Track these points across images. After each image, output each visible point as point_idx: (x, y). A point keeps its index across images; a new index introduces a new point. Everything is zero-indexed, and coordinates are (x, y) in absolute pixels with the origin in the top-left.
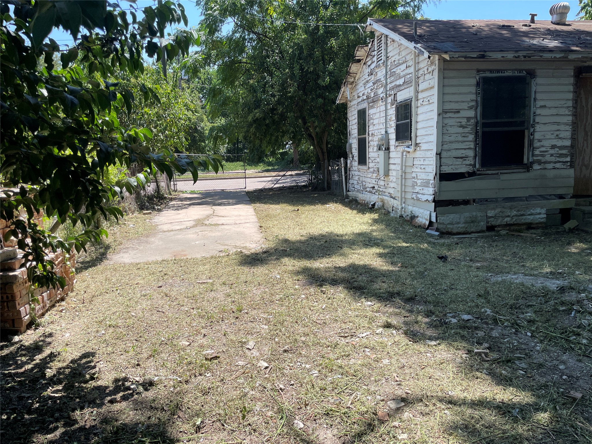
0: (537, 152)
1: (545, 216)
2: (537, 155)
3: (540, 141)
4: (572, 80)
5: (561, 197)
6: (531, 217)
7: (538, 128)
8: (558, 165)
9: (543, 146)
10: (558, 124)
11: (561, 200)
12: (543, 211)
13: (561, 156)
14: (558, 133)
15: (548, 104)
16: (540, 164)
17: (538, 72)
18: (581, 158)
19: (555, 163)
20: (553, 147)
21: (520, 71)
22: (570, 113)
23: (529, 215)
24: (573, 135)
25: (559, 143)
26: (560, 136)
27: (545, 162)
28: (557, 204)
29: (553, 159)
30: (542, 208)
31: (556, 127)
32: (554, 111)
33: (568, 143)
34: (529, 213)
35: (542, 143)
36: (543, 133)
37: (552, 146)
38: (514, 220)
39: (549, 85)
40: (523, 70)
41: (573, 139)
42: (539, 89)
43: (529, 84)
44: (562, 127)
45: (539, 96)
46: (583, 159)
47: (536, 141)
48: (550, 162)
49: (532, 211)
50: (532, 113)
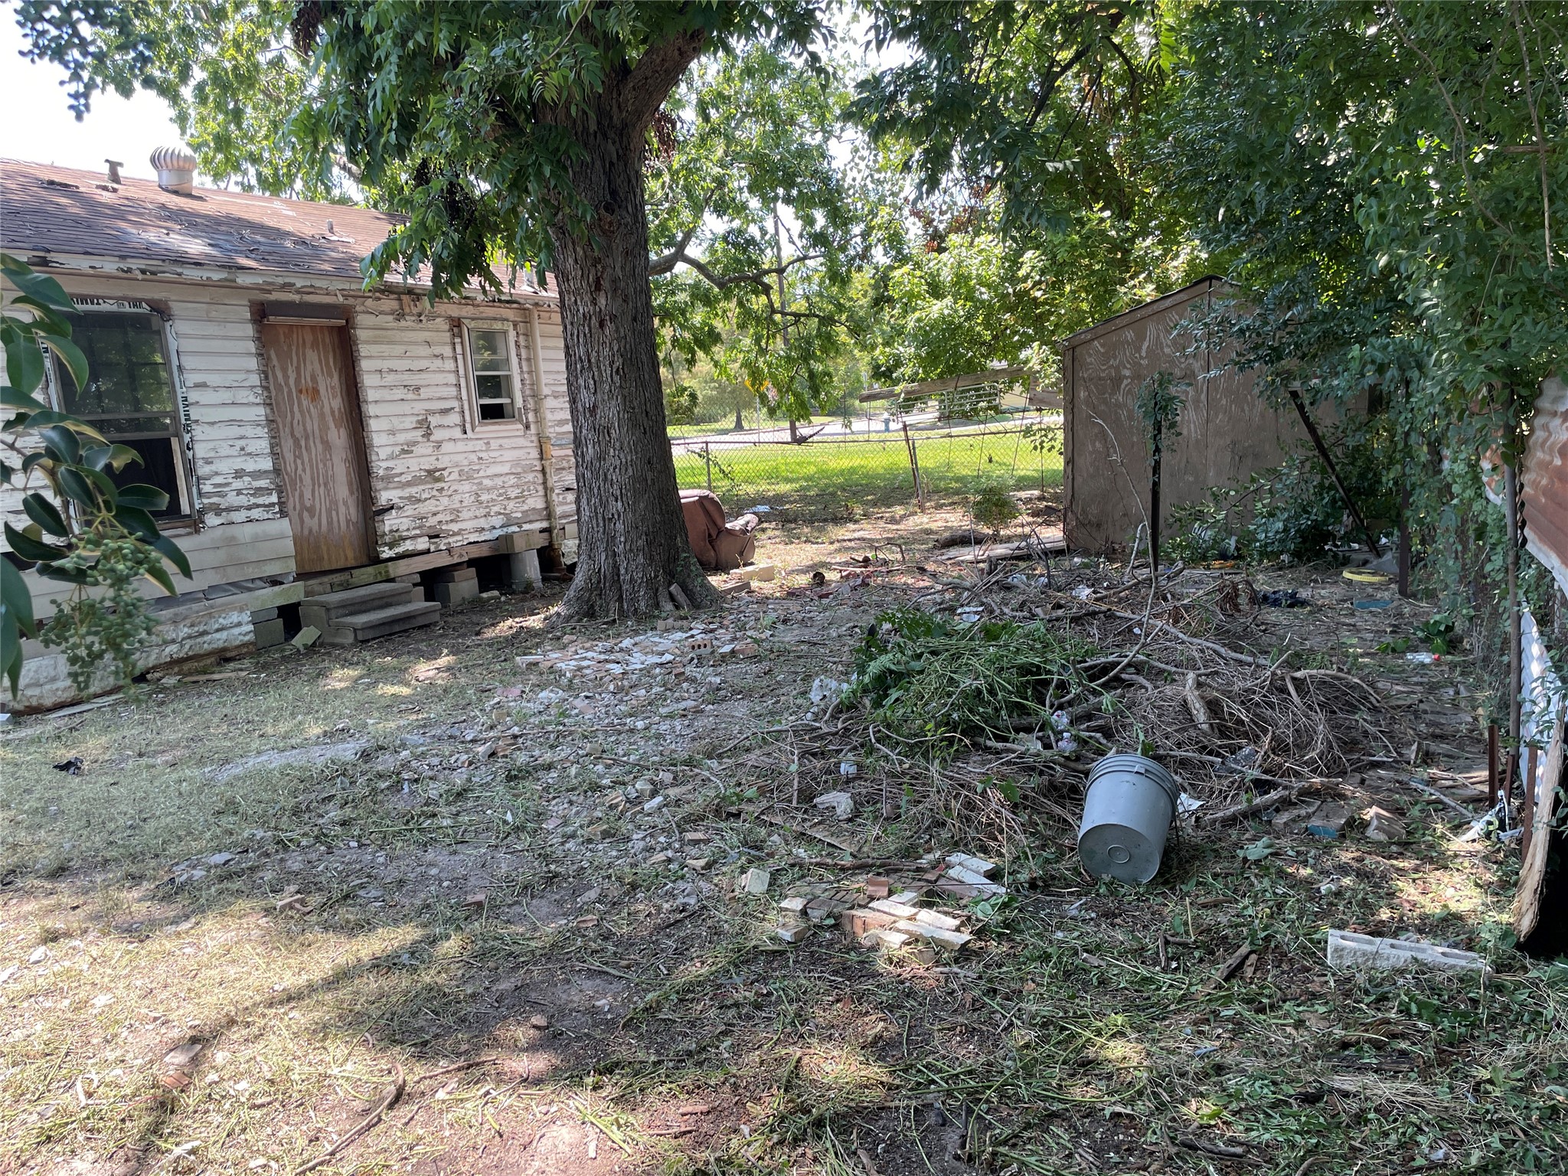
0: (207, 488)
1: (251, 627)
2: (209, 495)
3: (208, 462)
4: (249, 330)
5: (275, 582)
6: (224, 635)
7: (198, 432)
8: (255, 513)
9: (217, 474)
10: (239, 423)
11: (277, 588)
12: (246, 617)
13: (259, 492)
14: (242, 443)
15: (212, 379)
16: (218, 514)
17: (176, 308)
18: (297, 494)
19: (249, 508)
20: (239, 474)
21: (136, 302)
22: (258, 401)
23: (217, 630)
24: (272, 447)
25: (250, 466)
26: (249, 450)
27: (228, 510)
28: (271, 598)
29: (243, 500)
30: (241, 610)
31: (236, 431)
32: (225, 396)
33: (267, 464)
34: (217, 626)
35: (213, 467)
36: (211, 445)
37: (237, 472)
38: (187, 647)
39: (204, 337)
40: (141, 301)
41: (275, 454)
42: (186, 345)
43: (159, 333)
44: (249, 431)
45: (188, 362)
46: (301, 496)
47: (200, 463)
48: (238, 509)
49: (221, 620)
50: (180, 400)
